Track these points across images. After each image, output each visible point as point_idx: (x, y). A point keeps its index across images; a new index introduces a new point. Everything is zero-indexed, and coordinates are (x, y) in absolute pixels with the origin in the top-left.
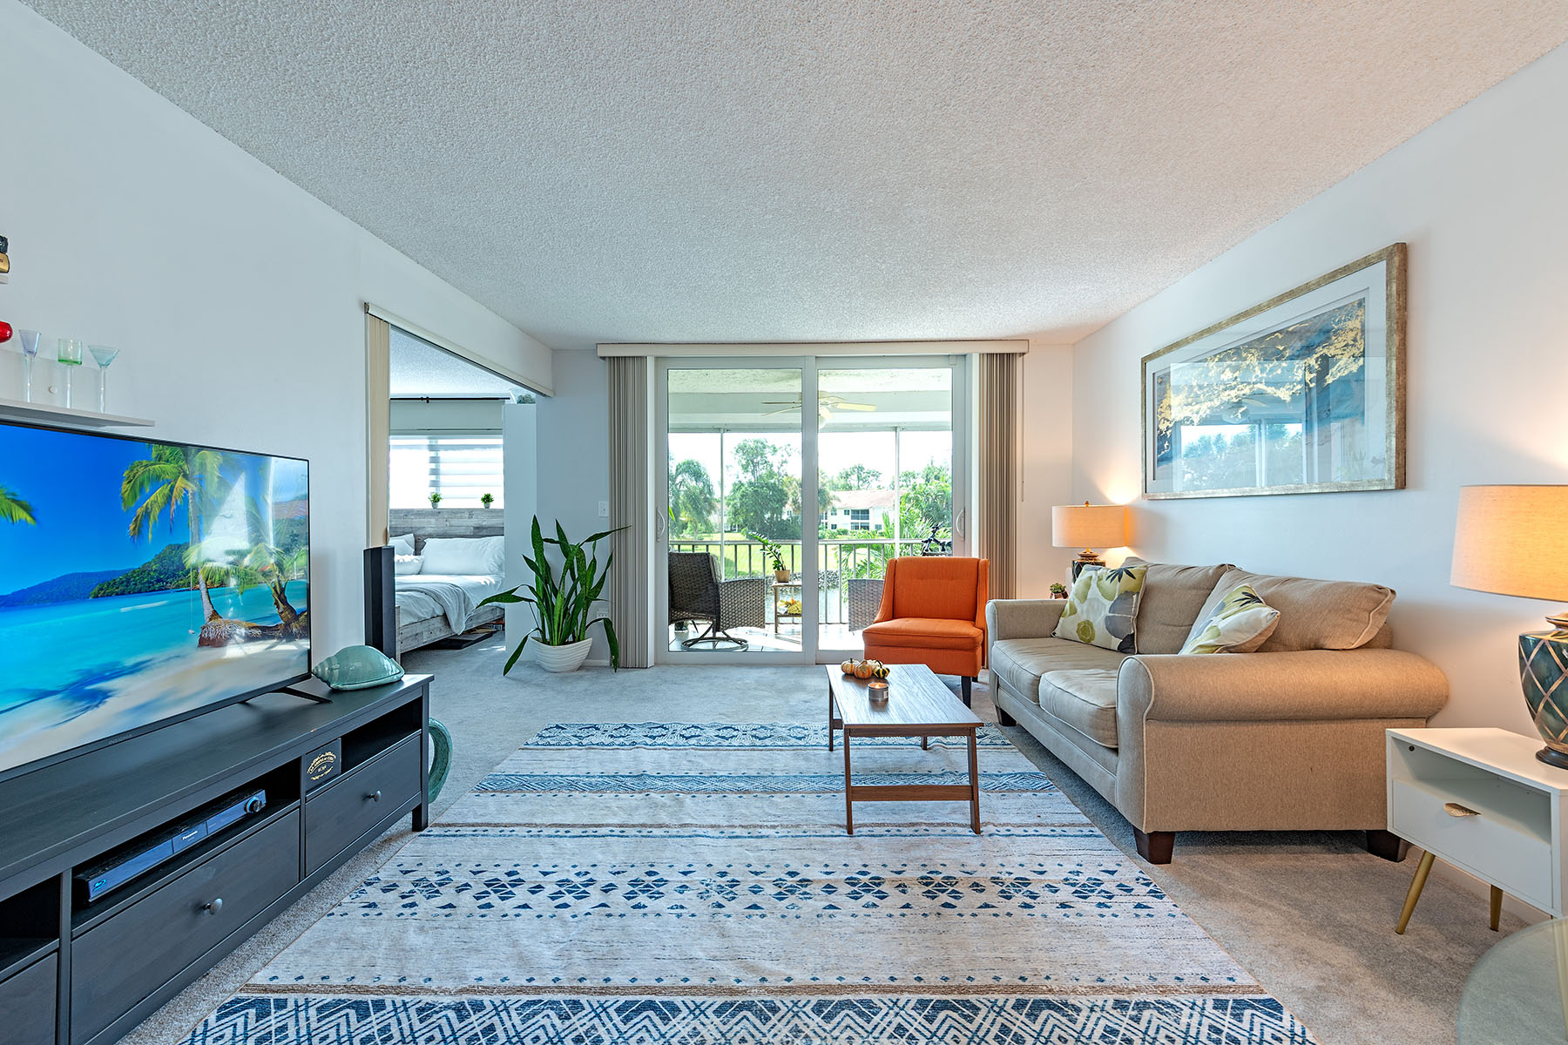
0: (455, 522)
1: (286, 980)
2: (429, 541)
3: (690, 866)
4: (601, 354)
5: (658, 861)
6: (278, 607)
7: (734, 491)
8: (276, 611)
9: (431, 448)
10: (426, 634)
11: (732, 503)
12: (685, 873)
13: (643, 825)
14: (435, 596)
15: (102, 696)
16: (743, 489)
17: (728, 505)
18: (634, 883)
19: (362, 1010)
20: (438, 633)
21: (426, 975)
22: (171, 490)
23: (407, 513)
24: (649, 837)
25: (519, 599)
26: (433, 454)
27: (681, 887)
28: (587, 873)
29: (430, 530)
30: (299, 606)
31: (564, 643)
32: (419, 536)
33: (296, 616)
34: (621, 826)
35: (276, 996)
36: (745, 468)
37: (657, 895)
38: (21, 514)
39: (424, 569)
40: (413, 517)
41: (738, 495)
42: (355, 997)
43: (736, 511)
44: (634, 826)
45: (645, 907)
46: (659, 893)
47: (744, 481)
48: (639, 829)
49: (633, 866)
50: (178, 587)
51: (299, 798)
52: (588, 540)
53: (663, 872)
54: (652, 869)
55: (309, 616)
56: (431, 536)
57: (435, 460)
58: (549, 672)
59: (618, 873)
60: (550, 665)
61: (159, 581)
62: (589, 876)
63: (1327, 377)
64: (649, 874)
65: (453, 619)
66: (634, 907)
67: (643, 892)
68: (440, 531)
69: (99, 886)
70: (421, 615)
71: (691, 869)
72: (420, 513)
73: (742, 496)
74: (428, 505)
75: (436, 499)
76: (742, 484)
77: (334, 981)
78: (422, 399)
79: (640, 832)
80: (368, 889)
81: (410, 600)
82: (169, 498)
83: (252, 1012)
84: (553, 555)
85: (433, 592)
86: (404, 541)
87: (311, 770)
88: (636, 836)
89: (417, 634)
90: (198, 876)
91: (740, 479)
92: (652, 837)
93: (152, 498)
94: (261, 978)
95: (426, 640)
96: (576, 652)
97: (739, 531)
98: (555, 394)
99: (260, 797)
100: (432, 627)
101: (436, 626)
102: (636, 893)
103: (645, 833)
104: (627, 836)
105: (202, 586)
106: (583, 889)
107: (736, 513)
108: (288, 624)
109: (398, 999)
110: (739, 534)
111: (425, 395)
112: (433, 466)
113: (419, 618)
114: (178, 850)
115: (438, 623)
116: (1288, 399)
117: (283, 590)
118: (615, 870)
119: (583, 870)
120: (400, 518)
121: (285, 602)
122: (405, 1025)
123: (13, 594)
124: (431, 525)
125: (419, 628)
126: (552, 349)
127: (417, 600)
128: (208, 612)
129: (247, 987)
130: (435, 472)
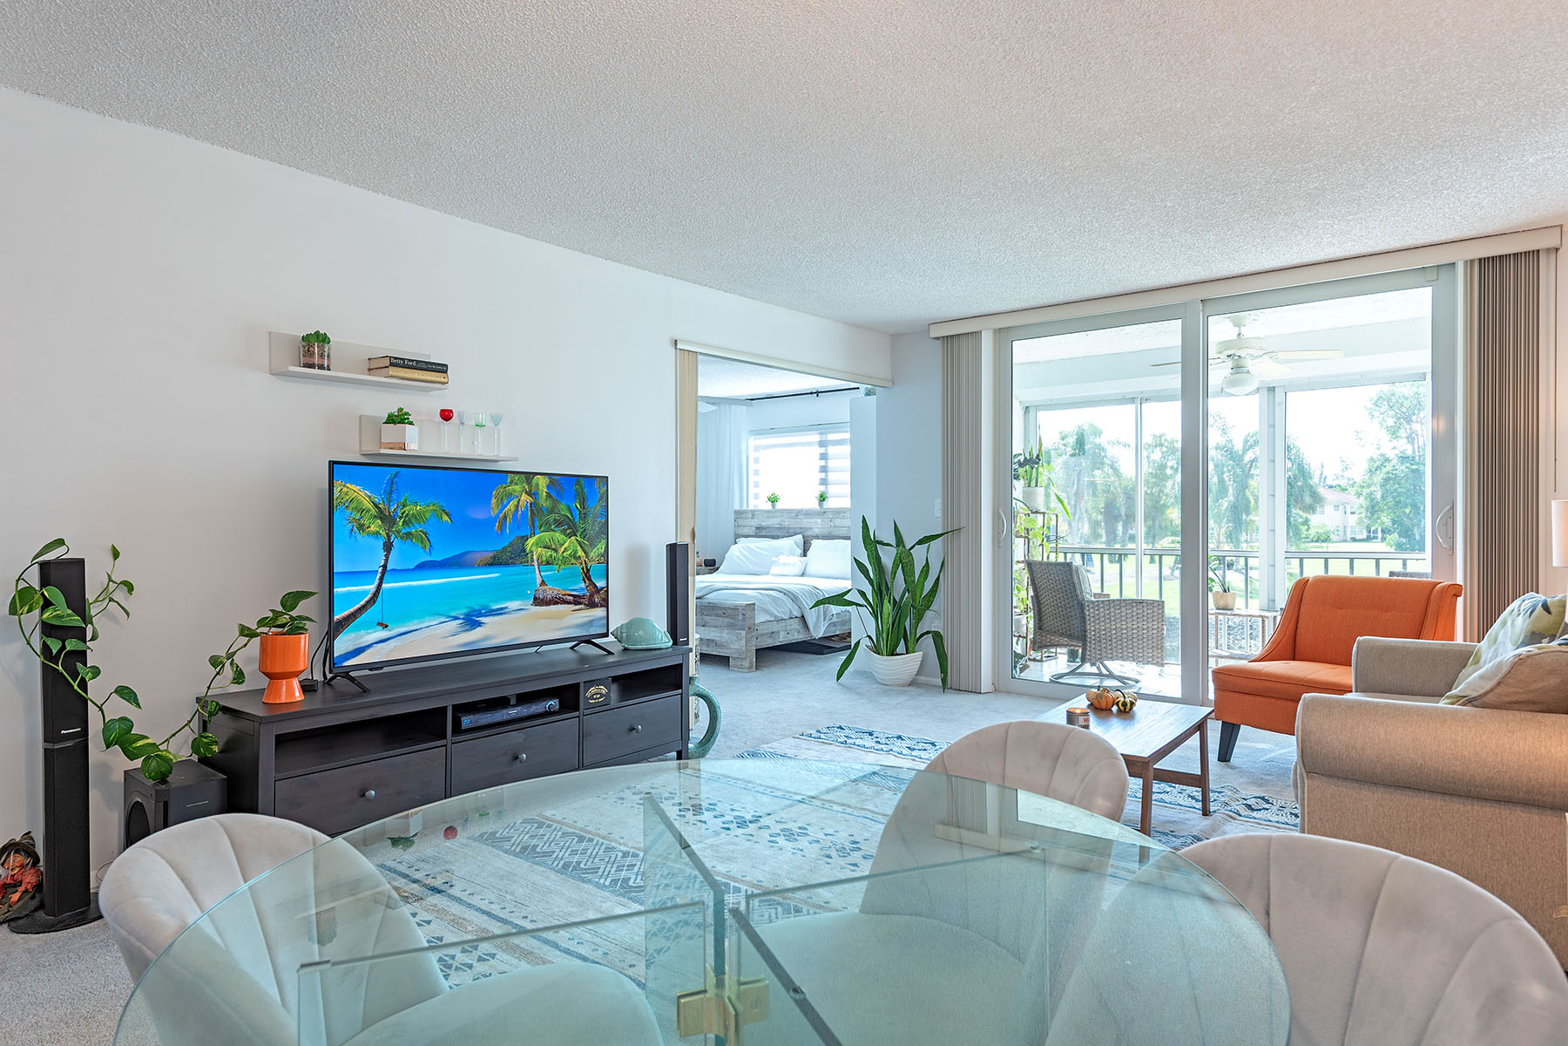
0: (838, 522)
1: (559, 818)
2: (815, 543)
4: (934, 334)
6: (585, 582)
7: (1371, 472)
8: (583, 585)
9: (822, 444)
10: (782, 634)
11: (1366, 491)
12: (827, 835)
14: (793, 597)
15: (480, 624)
16: (1389, 467)
17: (1359, 495)
18: (785, 830)
19: (581, 839)
20: (796, 634)
21: (623, 835)
22: (518, 503)
23: (798, 513)
25: (851, 603)
26: (823, 450)
29: (816, 531)
30: (600, 584)
31: (892, 653)
32: (808, 537)
33: (598, 590)
35: (549, 822)
36: (1394, 432)
37: (792, 840)
38: (446, 518)
39: (808, 571)
40: (802, 517)
41: (1379, 478)
42: (582, 833)
43: (1373, 507)
46: (795, 839)
47: (1391, 454)
50: (521, 563)
51: (578, 710)
52: (920, 542)
55: (607, 591)
56: (817, 537)
57: (824, 457)
58: (878, 683)
60: (882, 677)
61: (511, 558)
62: (759, 819)
64: (801, 828)
65: (811, 622)
67: (786, 836)
68: (825, 532)
69: (467, 721)
70: (777, 614)
71: (834, 834)
72: (808, 514)
73: (1387, 480)
74: (815, 505)
75: (822, 498)
76: (1387, 460)
77: (578, 825)
78: (811, 393)
80: (626, 791)
81: (768, 599)
82: (517, 506)
83: (536, 825)
84: (888, 557)
85: (790, 592)
86: (792, 542)
87: (588, 695)
89: (773, 633)
90: (514, 737)
91: (1382, 451)
93: (508, 507)
94: (548, 813)
95: (782, 639)
96: (906, 664)
97: (1383, 539)
98: (893, 383)
99: (554, 703)
100: (789, 628)
101: (793, 627)
102: (780, 835)
105: (536, 564)
106: (748, 824)
107: (1373, 509)
108: (592, 595)
109: (601, 841)
110: (1384, 544)
111: (814, 389)
112: (823, 463)
113: (776, 616)
114: (505, 718)
115: (796, 624)
117: (588, 570)
120: (792, 518)
121: (590, 579)
122: (608, 869)
123: (443, 560)
124: (817, 525)
125: (775, 627)
126: (891, 335)
127: (775, 599)
128: (539, 581)
129: (540, 815)
130: (824, 469)
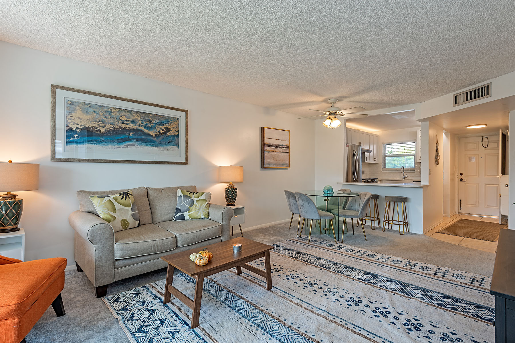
3: (335, 301)
5: (345, 308)
12: (338, 300)
13: (343, 326)
18: (357, 305)
24: (343, 320)
27: (342, 297)
28: (375, 316)
34: (354, 332)
37: (351, 298)
44: (347, 328)
45: (357, 297)
46: (350, 299)
48: (346, 325)
49: (355, 311)
53: (345, 304)
54: (348, 306)
59: (362, 310)
62: (375, 314)
63: (168, 133)
64: (350, 305)
66: (360, 298)
67: (355, 301)
71: (335, 300)
79: (346, 324)
88: (349, 323)
92: (342, 319)
102: (358, 301)
103: (344, 322)
104: (353, 324)
106: (377, 311)
116: (154, 136)
118: (363, 312)
119: (376, 318)
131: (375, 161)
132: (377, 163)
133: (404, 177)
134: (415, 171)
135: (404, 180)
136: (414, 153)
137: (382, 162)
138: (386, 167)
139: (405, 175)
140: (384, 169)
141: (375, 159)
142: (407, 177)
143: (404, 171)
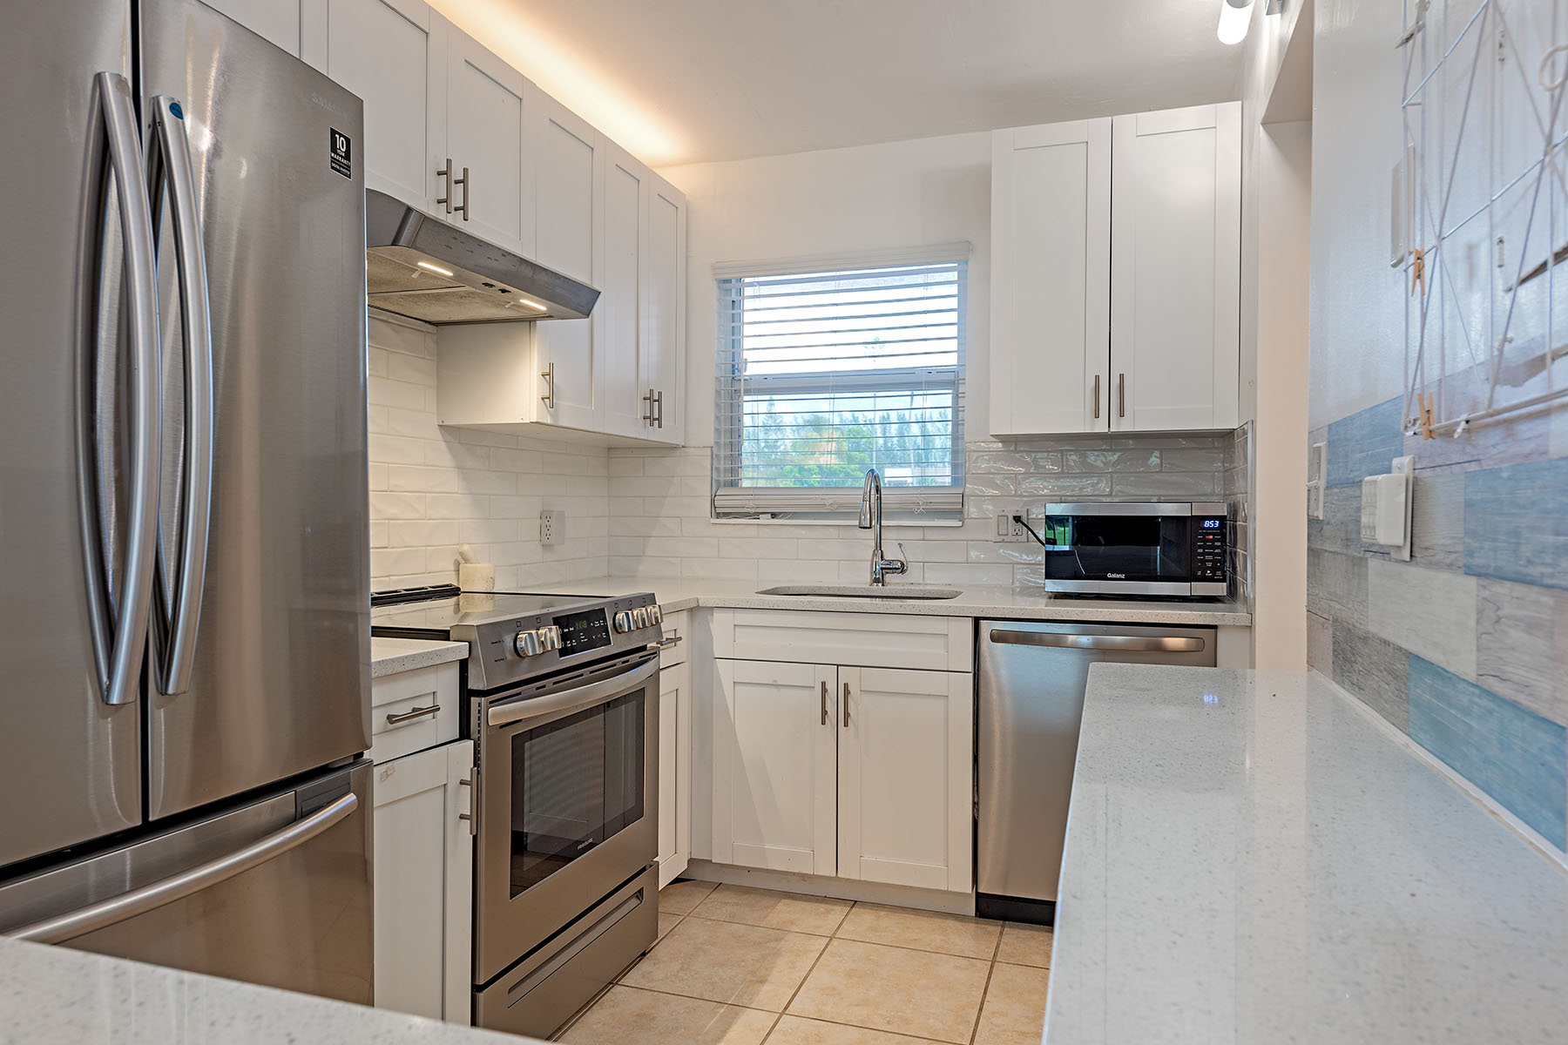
131: (653, 419)
132: (674, 448)
133: (886, 570)
134: (958, 513)
135: (878, 589)
136: (952, 360)
137: (709, 437)
138: (745, 484)
139: (891, 553)
140: (726, 501)
141: (653, 399)
142: (902, 569)
143: (880, 518)
